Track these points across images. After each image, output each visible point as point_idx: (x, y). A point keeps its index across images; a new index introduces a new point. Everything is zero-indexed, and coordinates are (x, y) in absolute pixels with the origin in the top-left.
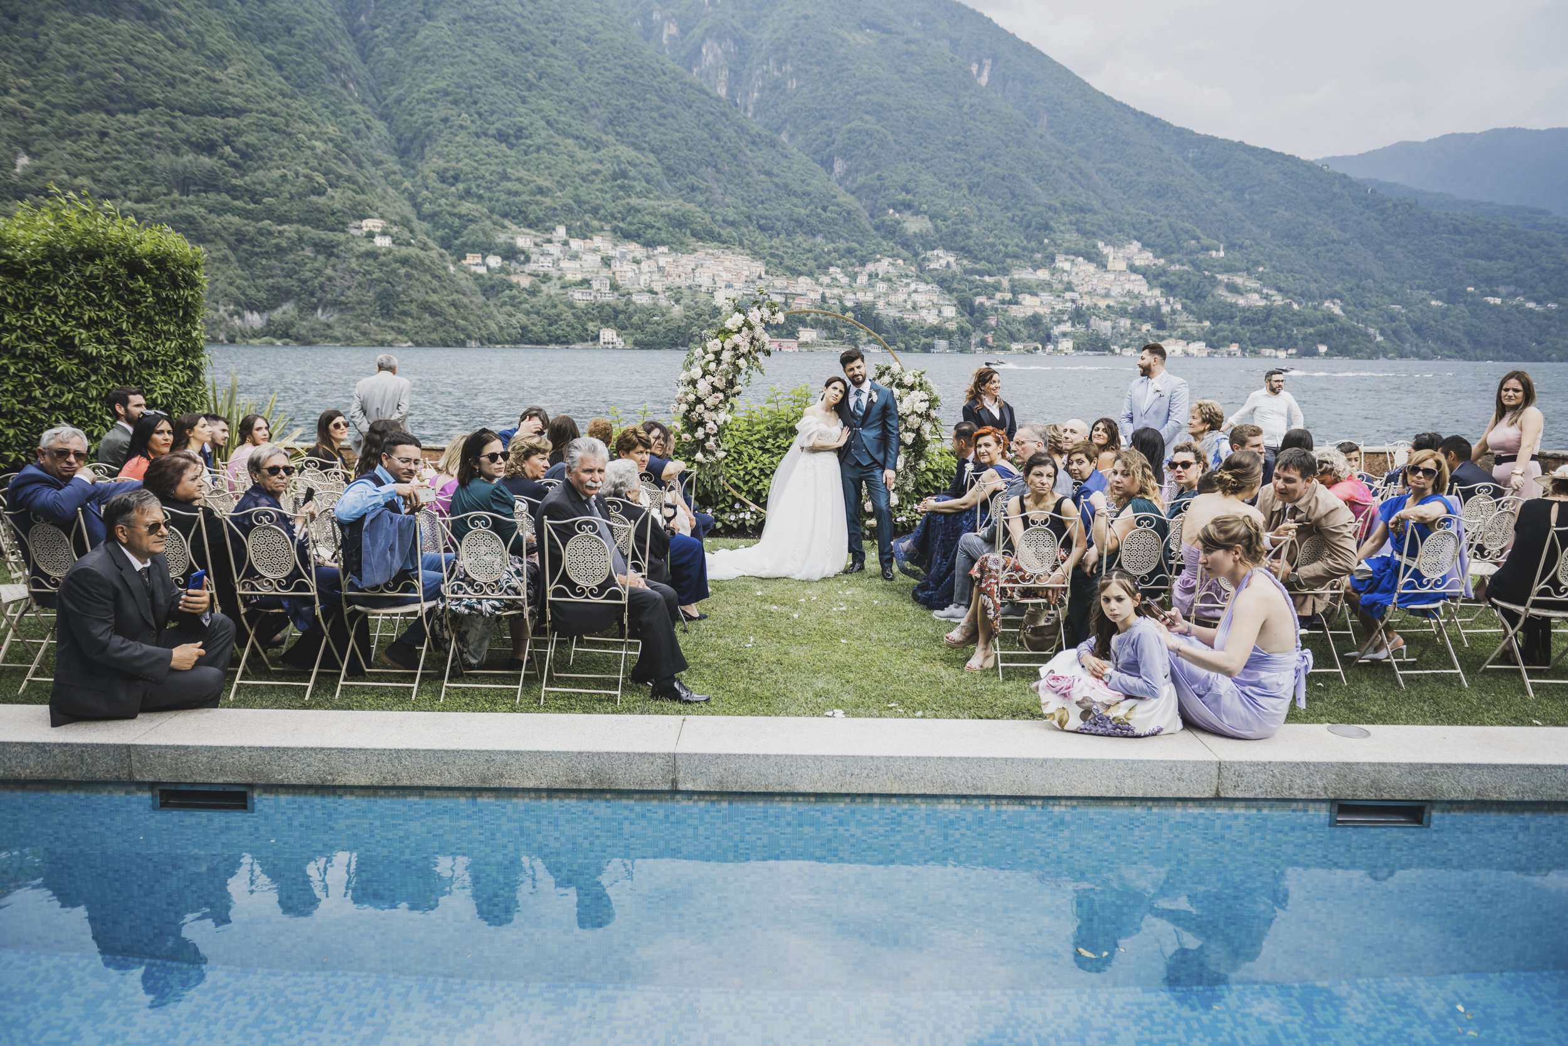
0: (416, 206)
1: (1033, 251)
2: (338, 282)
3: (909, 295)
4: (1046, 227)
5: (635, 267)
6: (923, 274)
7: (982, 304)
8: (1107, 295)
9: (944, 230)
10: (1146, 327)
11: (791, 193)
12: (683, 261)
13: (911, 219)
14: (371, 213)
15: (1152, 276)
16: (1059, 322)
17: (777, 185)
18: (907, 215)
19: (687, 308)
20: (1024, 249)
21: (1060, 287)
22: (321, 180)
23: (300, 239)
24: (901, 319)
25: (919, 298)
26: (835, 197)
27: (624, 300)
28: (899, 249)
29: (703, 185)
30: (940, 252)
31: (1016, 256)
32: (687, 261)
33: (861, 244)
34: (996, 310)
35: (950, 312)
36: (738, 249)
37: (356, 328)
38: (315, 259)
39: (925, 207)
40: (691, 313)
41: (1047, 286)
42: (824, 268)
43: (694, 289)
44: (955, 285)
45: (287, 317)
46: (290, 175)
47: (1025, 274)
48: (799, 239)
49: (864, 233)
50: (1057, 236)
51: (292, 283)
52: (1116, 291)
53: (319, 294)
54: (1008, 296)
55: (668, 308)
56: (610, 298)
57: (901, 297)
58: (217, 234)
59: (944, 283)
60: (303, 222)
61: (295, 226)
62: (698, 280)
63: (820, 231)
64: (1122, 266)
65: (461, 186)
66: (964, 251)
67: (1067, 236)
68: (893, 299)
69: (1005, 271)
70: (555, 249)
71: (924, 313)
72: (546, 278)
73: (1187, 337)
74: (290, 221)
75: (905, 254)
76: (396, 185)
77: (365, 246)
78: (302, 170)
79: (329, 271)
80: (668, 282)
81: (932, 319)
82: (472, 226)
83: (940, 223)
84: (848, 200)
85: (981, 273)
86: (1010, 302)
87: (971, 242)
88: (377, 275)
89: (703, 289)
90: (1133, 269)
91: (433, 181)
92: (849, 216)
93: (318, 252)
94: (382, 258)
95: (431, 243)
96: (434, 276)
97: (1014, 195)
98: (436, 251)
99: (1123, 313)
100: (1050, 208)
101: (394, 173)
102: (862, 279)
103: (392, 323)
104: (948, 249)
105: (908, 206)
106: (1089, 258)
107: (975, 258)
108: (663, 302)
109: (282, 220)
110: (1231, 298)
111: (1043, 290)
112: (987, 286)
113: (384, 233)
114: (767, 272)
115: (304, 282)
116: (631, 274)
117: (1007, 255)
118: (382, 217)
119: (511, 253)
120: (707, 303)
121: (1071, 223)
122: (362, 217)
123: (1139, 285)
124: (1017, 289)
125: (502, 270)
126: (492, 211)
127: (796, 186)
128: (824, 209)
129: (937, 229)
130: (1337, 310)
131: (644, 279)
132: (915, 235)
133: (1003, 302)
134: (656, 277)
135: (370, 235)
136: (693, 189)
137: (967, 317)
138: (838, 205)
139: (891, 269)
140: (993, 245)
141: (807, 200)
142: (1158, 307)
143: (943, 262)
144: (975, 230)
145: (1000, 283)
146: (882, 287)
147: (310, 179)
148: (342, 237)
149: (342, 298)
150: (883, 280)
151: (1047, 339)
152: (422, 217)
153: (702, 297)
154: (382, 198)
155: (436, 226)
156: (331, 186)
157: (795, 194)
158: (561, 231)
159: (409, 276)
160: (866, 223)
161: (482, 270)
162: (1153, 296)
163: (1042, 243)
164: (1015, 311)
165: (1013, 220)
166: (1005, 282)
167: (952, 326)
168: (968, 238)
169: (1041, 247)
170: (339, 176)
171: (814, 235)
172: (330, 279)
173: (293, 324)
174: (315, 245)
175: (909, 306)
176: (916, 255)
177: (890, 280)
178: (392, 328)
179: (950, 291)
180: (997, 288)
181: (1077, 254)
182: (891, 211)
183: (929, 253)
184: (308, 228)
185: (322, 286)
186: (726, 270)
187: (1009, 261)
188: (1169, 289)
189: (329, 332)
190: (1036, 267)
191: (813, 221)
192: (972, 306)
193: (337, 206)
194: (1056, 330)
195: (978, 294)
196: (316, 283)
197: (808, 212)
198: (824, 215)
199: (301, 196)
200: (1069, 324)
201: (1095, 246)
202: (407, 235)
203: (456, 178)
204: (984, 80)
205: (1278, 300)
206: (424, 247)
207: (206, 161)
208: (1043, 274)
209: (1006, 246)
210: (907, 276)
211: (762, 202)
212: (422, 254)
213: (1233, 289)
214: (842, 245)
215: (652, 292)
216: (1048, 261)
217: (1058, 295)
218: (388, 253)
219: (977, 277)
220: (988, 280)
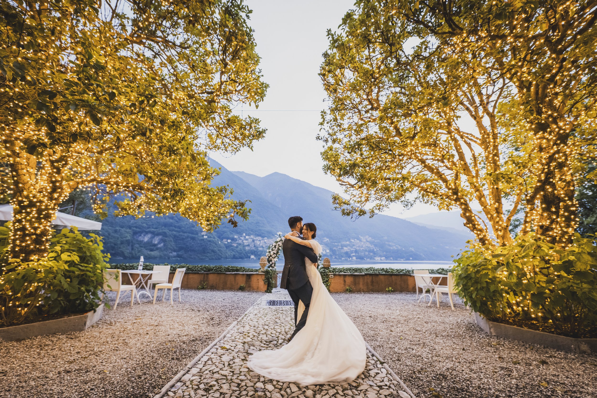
1: (345, 238)
5: (259, 242)
8: (362, 247)
10: (372, 254)
15: (371, 243)
16: (352, 253)
20: (343, 237)
21: (352, 245)
23: (188, 237)
27: (257, 249)
31: (342, 239)
35: (328, 251)
37: (197, 256)
38: (190, 241)
39: (322, 229)
41: (348, 245)
45: (182, 253)
47: (344, 243)
51: (184, 246)
52: (364, 246)
56: (254, 248)
58: (170, 236)
60: (189, 233)
61: (187, 234)
64: (365, 241)
66: (331, 238)
67: (352, 234)
69: (339, 242)
70: (242, 238)
72: (240, 244)
73: (381, 256)
77: (202, 238)
79: (193, 243)
80: (266, 245)
82: (225, 234)
86: (341, 249)
87: (332, 236)
88: (203, 244)
90: (368, 241)
93: (191, 239)
95: (216, 237)
96: (216, 244)
97: (341, 226)
98: (217, 239)
99: (366, 251)
100: (348, 229)
103: (205, 254)
104: (327, 237)
106: (358, 239)
107: (333, 239)
108: (265, 249)
109: (184, 233)
110: (389, 248)
113: (206, 235)
115: (187, 246)
117: (340, 239)
119: (233, 239)
121: (353, 232)
122: (202, 232)
123: (368, 245)
124: (343, 246)
125: (231, 242)
126: (230, 230)
129: (325, 233)
130: (413, 250)
131: (261, 244)
133: (339, 249)
134: (264, 244)
135: (203, 236)
137: (332, 252)
140: (337, 237)
142: (373, 249)
143: (326, 240)
144: (332, 234)
148: (197, 236)
149: (195, 249)
151: (350, 257)
152: (215, 232)
155: (218, 233)
158: (244, 234)
159: (210, 244)
161: (226, 243)
162: (372, 247)
164: (342, 251)
165: (340, 231)
166: (340, 244)
167: (328, 254)
169: (347, 237)
172: (193, 245)
176: (320, 239)
179: (328, 246)
180: (338, 246)
181: (355, 238)
183: (323, 238)
185: (191, 247)
188: (375, 245)
189: (191, 256)
190: (346, 241)
192: (333, 250)
193: (197, 230)
194: (352, 255)
195: (334, 247)
200: (354, 253)
201: (359, 237)
202: (211, 235)
205: (399, 248)
206: (214, 238)
207: (171, 221)
208: (348, 243)
209: (340, 237)
213: (390, 245)
215: (263, 247)
216: (349, 240)
217: (351, 247)
218: (206, 239)
219: (333, 244)
220: (336, 244)
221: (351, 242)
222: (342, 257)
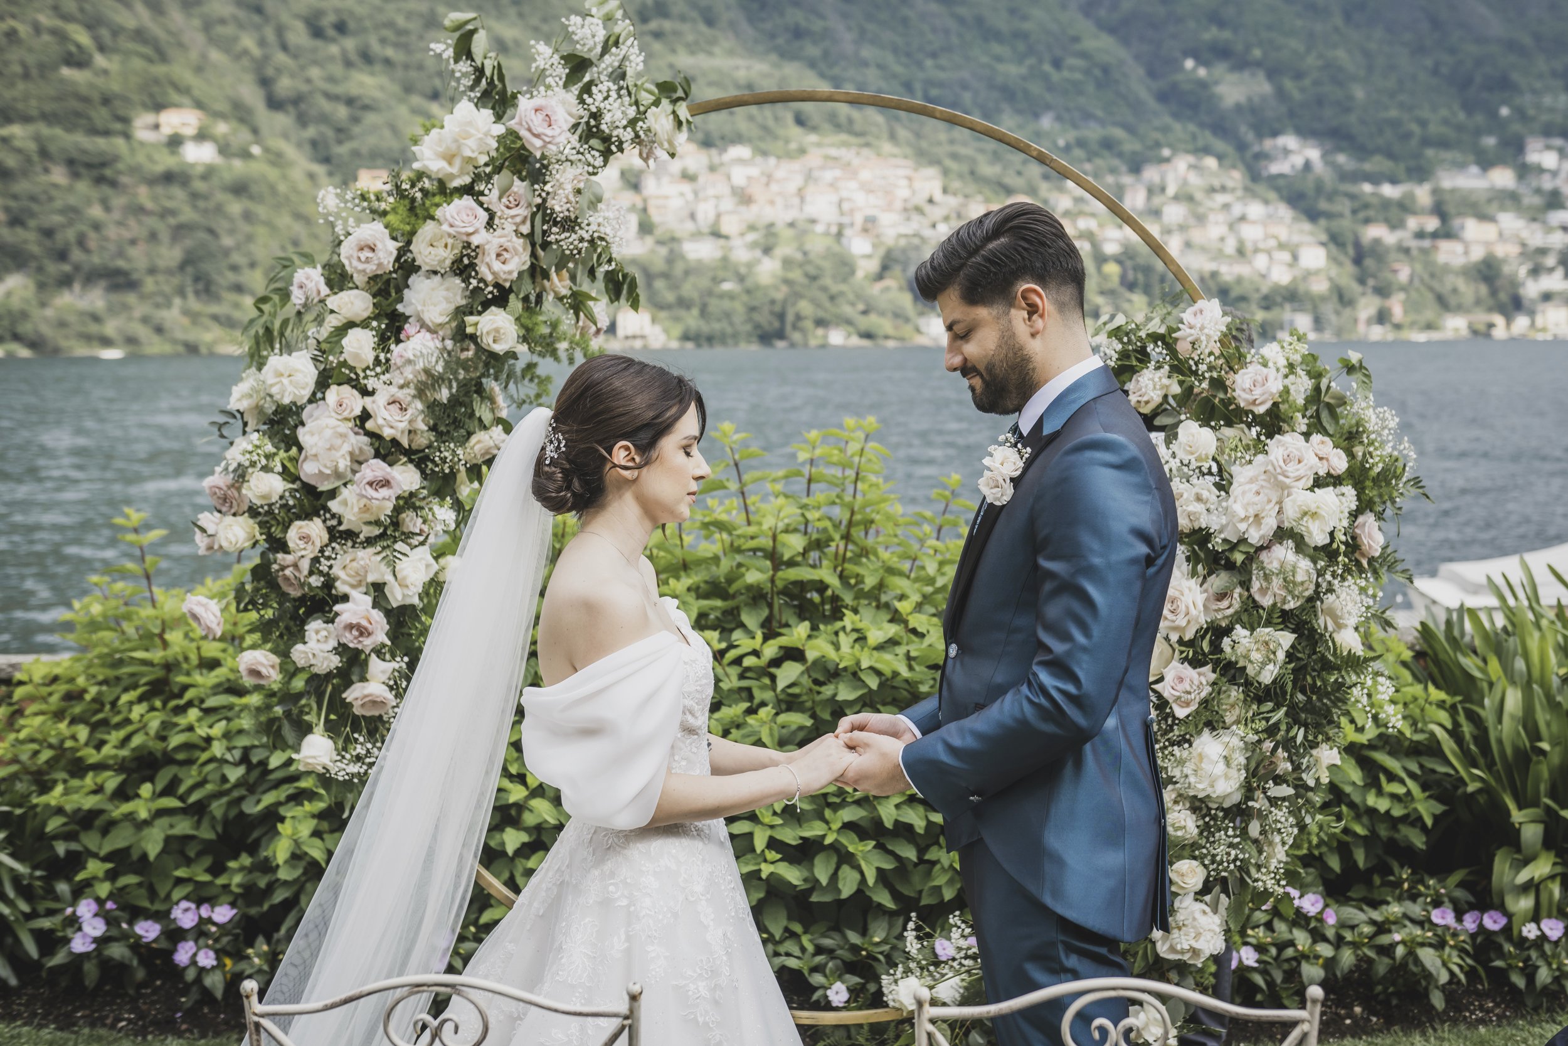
0: (265, 82)
1: (1478, 132)
2: (112, 232)
3: (1231, 226)
4: (1506, 83)
5: (686, 188)
6: (1259, 185)
7: (1377, 242)
9: (1297, 95)
11: (990, 34)
12: (780, 173)
13: (1233, 77)
14: (175, 97)
16: (1536, 271)
17: (961, 20)
18: (1221, 69)
19: (787, 263)
20: (1460, 128)
21: (1537, 200)
22: (83, 37)
23: (44, 153)
24: (1214, 275)
25: (1251, 233)
26: (1076, 39)
27: (663, 251)
28: (1207, 137)
29: (817, 25)
30: (1289, 141)
31: (1443, 144)
32: (789, 174)
33: (1130, 130)
34: (1406, 251)
35: (1315, 257)
36: (887, 147)
37: (145, 320)
38: (70, 189)
39: (1257, 53)
40: (796, 275)
41: (1509, 200)
43: (800, 229)
44: (1323, 205)
45: (16, 303)
46: (23, 29)
47: (1463, 179)
49: (1136, 106)
50: (1527, 100)
51: (28, 238)
53: (77, 255)
54: (1432, 224)
55: (750, 265)
56: (638, 248)
57: (1215, 230)
59: (1301, 199)
60: (49, 118)
61: (31, 129)
62: (811, 210)
63: (1048, 107)
65: (350, 44)
66: (1334, 136)
67: (1547, 100)
68: (1197, 235)
69: (1420, 173)
71: (1261, 262)
74: (26, 119)
75: (1220, 145)
76: (226, 45)
77: (165, 161)
78: (45, 19)
79: (96, 212)
80: (751, 213)
81: (1281, 276)
82: (370, 118)
83: (1288, 84)
84: (1101, 44)
85: (1375, 179)
86: (1435, 235)
87: (1352, 119)
88: (188, 214)
89: (819, 228)
91: (298, 35)
92: (1105, 74)
93: (76, 176)
94: (199, 186)
95: (290, 151)
96: (298, 216)
97: (1436, 23)
98: (301, 163)
100: (1512, 46)
101: (222, 21)
103: (215, 309)
104: (1305, 132)
105: (1220, 53)
107: (1361, 151)
108: (741, 254)
111: (1503, 208)
112: (1386, 204)
113: (202, 136)
114: (945, 191)
115: (48, 233)
116: (676, 203)
117: (1426, 142)
118: (199, 105)
120: (829, 254)
121: (1554, 74)
122: (159, 107)
124: (1448, 208)
126: (408, 89)
127: (1000, 21)
128: (1057, 64)
129: (1281, 94)
131: (706, 212)
132: (1238, 108)
133: (1420, 235)
134: (728, 204)
135: (175, 142)
136: (798, 33)
137: (1350, 268)
138: (1084, 55)
139: (1194, 179)
140: (1395, 124)
141: (1021, 47)
143: (1298, 161)
144: (1359, 93)
145: (1411, 196)
146: (1175, 212)
147: (61, 36)
148: (120, 142)
149: (121, 263)
150: (1176, 198)
151: (1515, 305)
152: (274, 104)
153: (817, 245)
154: (199, 69)
155: (302, 120)
156: (102, 49)
157: (995, 35)
159: (248, 216)
163: (1493, 114)
164: (1448, 253)
165: (1435, 72)
167: (1320, 286)
168: (1348, 110)
169: (1496, 125)
170: (116, 32)
171: (1036, 116)
172: (97, 226)
173: (24, 315)
174: (71, 163)
175: (1230, 247)
176: (1241, 147)
177: (1191, 199)
178: (215, 318)
179: (1313, 215)
180: (1405, 207)
182: (1189, 64)
183: (1268, 144)
184: (58, 131)
185: (81, 242)
186: (868, 189)
187: (1430, 152)
189: (93, 328)
190: (1486, 163)
191: (1036, 88)
192: (1357, 245)
193: (115, 87)
194: (1532, 289)
195: (1367, 221)
196: (70, 234)
197: (1023, 70)
198: (1055, 76)
199: (45, 69)
200: (1559, 273)
202: (245, 135)
203: (341, 28)
206: (276, 159)
208: (1503, 178)
209: (1423, 123)
210: (1223, 189)
211: (934, 55)
212: (272, 174)
214: (1093, 132)
215: (716, 234)
216: (1511, 152)
217: (1535, 216)
218: (209, 173)
219: (1367, 188)
220: (1388, 191)
221: (1524, 171)
222: (1444, 303)
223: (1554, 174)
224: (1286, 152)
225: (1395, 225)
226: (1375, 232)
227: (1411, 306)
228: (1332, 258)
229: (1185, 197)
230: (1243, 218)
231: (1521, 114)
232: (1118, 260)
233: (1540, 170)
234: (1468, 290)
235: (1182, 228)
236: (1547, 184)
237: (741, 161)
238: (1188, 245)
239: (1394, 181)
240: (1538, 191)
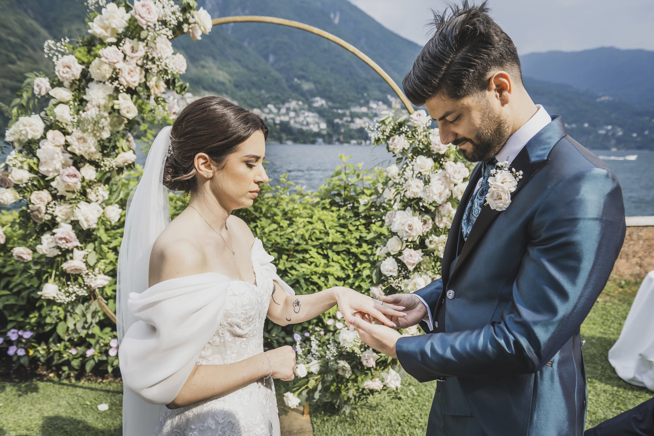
1: (360, 99)
3: (305, 118)
4: (365, 89)
6: (311, 109)
7: (337, 123)
9: (320, 88)
13: (306, 83)
18: (303, 81)
20: (356, 98)
21: (371, 115)
24: (302, 129)
25: (310, 120)
26: (270, 72)
28: (300, 97)
29: (207, 65)
30: (318, 99)
31: (352, 101)
33: (282, 94)
34: (344, 125)
35: (323, 126)
39: (311, 78)
41: (365, 115)
42: (265, 105)
44: (325, 114)
47: (356, 109)
48: (254, 91)
49: (284, 89)
50: (370, 92)
54: (349, 119)
57: (301, 119)
59: (321, 112)
63: (263, 88)
64: (398, 106)
66: (328, 98)
67: (374, 93)
68: (297, 120)
69: (347, 108)
71: (312, 126)
75: (302, 99)
81: (315, 129)
83: (318, 86)
84: (276, 74)
85: (337, 108)
86: (350, 122)
87: (332, 94)
92: (276, 81)
97: (351, 74)
100: (367, 80)
102: (283, 111)
104: (322, 97)
105: (303, 77)
106: (384, 102)
107: (334, 102)
112: (339, 114)
117: (349, 101)
121: (376, 87)
124: (354, 116)
127: (251, 67)
128: (265, 78)
129: (317, 88)
132: (307, 91)
133: (347, 122)
136: (203, 67)
137: (331, 128)
138: (272, 76)
139: (296, 106)
140: (342, 96)
141: (257, 73)
143: (320, 103)
144: (334, 89)
145: (345, 113)
146: (292, 114)
150: (293, 111)
151: (367, 138)
157: (252, 70)
160: (284, 84)
163: (363, 95)
164: (352, 126)
165: (350, 85)
166: (348, 112)
167: (324, 132)
169: (363, 97)
171: (260, 90)
175: (305, 123)
176: (307, 100)
179: (323, 116)
180: (344, 115)
181: (379, 100)
182: (296, 80)
183: (313, 99)
187: (349, 103)
190: (361, 106)
191: (260, 83)
192: (333, 123)
195: (336, 118)
197: (258, 79)
198: (265, 81)
201: (386, 97)
204: (337, 21)
208: (364, 110)
209: (348, 96)
210: (303, 109)
214: (274, 94)
216: (366, 104)
219: (335, 111)
220: (340, 111)
221: (369, 108)
223: (375, 109)
224: (317, 101)
225: (341, 119)
226: (337, 121)
227: (344, 138)
228: (328, 126)
229: (295, 111)
230: (308, 116)
231: (368, 95)
232: (279, 124)
233: (372, 108)
234: (356, 135)
235: (294, 118)
236: (374, 111)
237: (189, 97)
238: (296, 122)
239: (341, 109)
240: (372, 113)
